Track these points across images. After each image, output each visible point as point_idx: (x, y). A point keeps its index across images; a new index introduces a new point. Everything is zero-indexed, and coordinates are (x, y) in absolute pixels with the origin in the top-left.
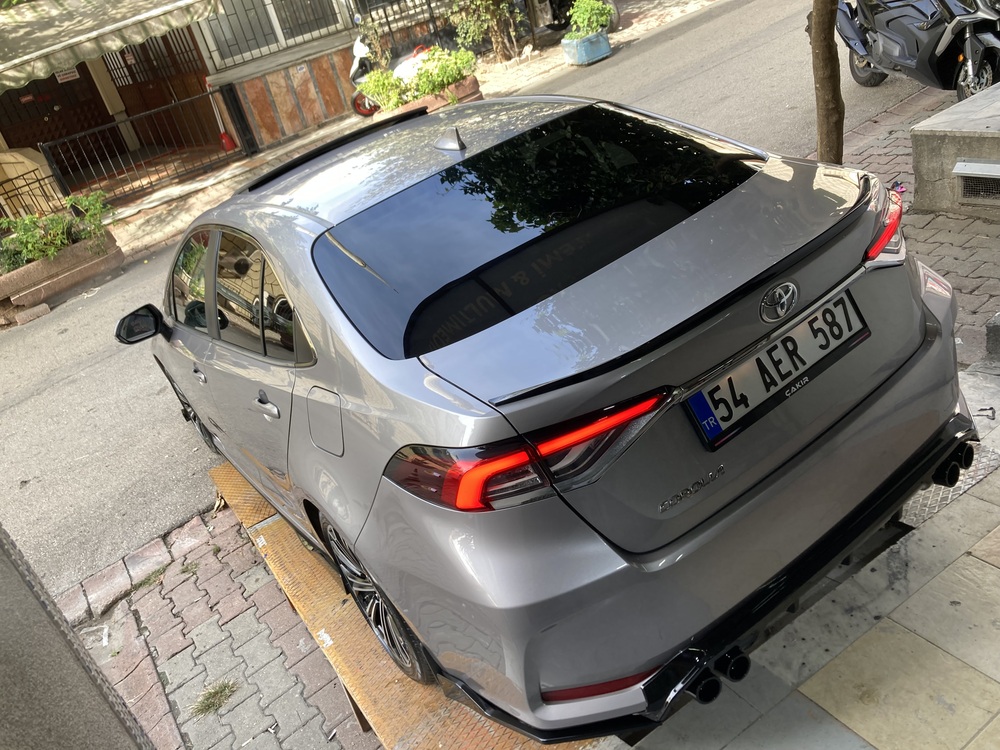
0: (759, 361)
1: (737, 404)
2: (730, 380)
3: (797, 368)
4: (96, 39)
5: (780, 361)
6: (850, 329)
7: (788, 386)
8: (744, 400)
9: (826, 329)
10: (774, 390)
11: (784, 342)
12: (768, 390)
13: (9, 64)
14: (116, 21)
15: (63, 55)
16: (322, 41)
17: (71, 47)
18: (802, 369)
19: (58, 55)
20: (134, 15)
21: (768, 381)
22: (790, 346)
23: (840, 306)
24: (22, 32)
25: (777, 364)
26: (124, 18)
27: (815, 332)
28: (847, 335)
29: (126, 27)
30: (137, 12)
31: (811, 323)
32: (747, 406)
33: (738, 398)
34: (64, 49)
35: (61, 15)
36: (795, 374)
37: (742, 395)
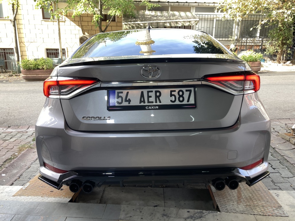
0: (142, 93)
1: (126, 101)
2: (128, 93)
3: (156, 102)
4: (164, 23)
5: (151, 97)
6: (188, 101)
7: (149, 106)
8: (129, 101)
9: (177, 96)
10: (142, 104)
11: (156, 92)
12: (140, 103)
13: (142, 22)
14: (171, 20)
15: (155, 24)
16: (225, 42)
17: (158, 23)
18: (158, 103)
19: (154, 24)
20: (175, 20)
21: (142, 100)
22: (158, 94)
23: (188, 92)
24: (149, 16)
25: (149, 97)
26: (173, 20)
27: (171, 95)
28: (185, 102)
29: (172, 22)
30: (177, 19)
31: (171, 91)
32: (129, 103)
33: (128, 99)
34: (156, 23)
35: (160, 15)
36: (154, 104)
37: (129, 99)
